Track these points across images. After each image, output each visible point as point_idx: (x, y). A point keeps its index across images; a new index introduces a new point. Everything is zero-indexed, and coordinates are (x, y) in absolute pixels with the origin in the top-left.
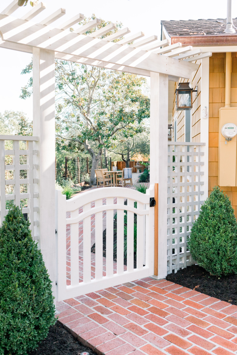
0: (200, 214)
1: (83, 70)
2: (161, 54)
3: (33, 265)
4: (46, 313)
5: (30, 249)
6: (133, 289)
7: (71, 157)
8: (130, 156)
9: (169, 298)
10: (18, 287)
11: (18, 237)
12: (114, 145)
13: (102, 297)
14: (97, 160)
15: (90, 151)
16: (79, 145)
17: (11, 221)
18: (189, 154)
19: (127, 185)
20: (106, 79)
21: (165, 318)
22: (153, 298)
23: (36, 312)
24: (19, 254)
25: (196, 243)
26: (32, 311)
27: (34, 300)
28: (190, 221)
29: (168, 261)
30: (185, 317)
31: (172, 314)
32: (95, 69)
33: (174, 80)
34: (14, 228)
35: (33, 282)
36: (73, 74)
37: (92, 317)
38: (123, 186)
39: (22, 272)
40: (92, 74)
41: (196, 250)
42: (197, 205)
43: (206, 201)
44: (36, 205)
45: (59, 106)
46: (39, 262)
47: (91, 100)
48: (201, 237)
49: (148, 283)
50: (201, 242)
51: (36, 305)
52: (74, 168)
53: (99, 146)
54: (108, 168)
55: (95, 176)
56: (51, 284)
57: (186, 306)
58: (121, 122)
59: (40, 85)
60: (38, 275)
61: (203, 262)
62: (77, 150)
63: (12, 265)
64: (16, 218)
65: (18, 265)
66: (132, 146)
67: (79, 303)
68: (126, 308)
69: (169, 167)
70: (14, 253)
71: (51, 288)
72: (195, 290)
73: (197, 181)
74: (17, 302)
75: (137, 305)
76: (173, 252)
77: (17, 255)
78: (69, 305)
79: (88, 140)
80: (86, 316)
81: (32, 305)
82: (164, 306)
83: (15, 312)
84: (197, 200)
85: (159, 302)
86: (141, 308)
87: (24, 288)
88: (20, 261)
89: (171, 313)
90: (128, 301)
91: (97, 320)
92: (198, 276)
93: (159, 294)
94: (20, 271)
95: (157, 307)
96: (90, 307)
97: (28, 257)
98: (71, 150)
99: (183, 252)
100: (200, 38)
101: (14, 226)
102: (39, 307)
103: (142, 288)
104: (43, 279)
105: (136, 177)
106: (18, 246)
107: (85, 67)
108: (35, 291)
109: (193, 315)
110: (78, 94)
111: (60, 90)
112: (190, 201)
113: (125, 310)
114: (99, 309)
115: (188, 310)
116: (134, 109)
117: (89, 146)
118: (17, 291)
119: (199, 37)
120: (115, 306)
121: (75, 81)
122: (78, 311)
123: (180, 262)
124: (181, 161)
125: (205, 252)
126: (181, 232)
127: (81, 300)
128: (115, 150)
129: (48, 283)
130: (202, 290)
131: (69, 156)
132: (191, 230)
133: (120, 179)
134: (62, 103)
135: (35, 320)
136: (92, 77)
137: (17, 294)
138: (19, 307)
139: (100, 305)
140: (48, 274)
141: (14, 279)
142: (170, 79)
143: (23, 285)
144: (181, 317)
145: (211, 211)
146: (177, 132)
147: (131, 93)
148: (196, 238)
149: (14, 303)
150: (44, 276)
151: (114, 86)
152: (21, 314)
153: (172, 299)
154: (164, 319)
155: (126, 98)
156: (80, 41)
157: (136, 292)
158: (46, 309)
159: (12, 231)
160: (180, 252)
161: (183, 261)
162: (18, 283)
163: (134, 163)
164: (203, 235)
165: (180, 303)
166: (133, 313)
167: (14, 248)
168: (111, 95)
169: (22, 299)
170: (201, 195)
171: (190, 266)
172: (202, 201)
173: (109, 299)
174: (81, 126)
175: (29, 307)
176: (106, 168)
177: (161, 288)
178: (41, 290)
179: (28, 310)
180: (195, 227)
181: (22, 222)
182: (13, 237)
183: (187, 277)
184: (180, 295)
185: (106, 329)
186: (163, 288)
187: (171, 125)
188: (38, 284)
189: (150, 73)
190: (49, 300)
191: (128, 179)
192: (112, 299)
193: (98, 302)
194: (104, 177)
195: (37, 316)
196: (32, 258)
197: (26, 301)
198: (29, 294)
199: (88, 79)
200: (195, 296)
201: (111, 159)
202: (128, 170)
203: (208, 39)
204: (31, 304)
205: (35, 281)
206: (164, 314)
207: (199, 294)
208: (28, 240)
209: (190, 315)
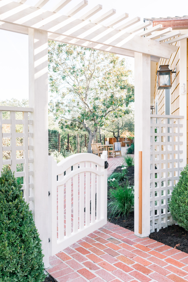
0: (179, 179)
1: (82, 65)
2: (144, 36)
3: (24, 225)
4: (35, 271)
5: (20, 210)
6: (120, 246)
7: (72, 134)
8: (119, 133)
9: (152, 256)
10: (8, 246)
11: (9, 199)
12: (107, 124)
13: (92, 253)
14: (93, 136)
15: (87, 129)
16: (79, 124)
17: (4, 183)
18: (169, 126)
19: (117, 156)
20: (100, 72)
21: (149, 276)
22: (137, 255)
23: (25, 270)
24: (10, 215)
25: (177, 205)
26: (21, 270)
27: (23, 259)
28: (171, 185)
29: (151, 221)
30: (167, 275)
31: (154, 272)
32: (91, 64)
33: (156, 60)
34: (6, 190)
35: (23, 241)
36: (74, 68)
37: (81, 273)
38: (114, 157)
39: (12, 231)
40: (88, 67)
41: (176, 212)
42: (177, 171)
43: (185, 167)
44: (31, 169)
45: (63, 93)
46: (28, 222)
47: (88, 89)
48: (181, 200)
49: (133, 241)
50: (181, 204)
51: (24, 263)
52: (75, 143)
53: (95, 125)
54: (102, 143)
55: (92, 149)
56: (40, 242)
57: (167, 264)
58: (112, 106)
59: (34, 62)
60: (27, 235)
61: (183, 222)
62: (77, 128)
63: (2, 225)
64: (7, 181)
65: (9, 224)
66: (121, 126)
67: (71, 258)
68: (112, 265)
69: (151, 136)
70: (5, 213)
71: (41, 247)
72: (176, 248)
73: (177, 149)
74: (6, 260)
75: (122, 261)
76: (156, 213)
77: (8, 216)
78: (61, 260)
79: (86, 120)
80: (76, 271)
81: (21, 264)
82: (147, 263)
83: (4, 270)
84: (177, 167)
85: (142, 260)
86: (126, 264)
87: (13, 246)
88: (10, 221)
89: (154, 270)
90: (115, 257)
91: (85, 276)
92: (178, 235)
93: (143, 251)
94: (10, 231)
95: (140, 264)
96: (80, 262)
97: (19, 217)
98: (72, 128)
99: (164, 213)
100: (179, 22)
101: (6, 188)
102: (28, 265)
103: (127, 245)
104: (32, 238)
105: (124, 150)
107: (83, 62)
108: (24, 250)
109: (174, 274)
110: (78, 84)
111: (64, 80)
112: (171, 167)
113: (111, 266)
114: (88, 264)
115: (170, 268)
116: (122, 95)
117: (87, 125)
118: (6, 250)
119: (178, 20)
120: (102, 261)
121: (75, 74)
122: (69, 266)
123: (162, 222)
125: (185, 214)
126: (162, 195)
127: (73, 256)
128: (108, 129)
129: (37, 242)
130: (182, 248)
131: (71, 134)
132: (172, 193)
133: (111, 151)
134: (65, 91)
135: (23, 278)
136: (89, 70)
137: (6, 253)
138: (8, 265)
139: (89, 260)
140: (38, 233)
141: (4, 239)
142: (152, 60)
143: (13, 244)
144: (163, 275)
146: (158, 111)
147: (120, 82)
148: (176, 200)
149: (3, 261)
150: (33, 235)
151: (107, 77)
152: (10, 272)
153: (155, 257)
154: (147, 276)
155: (116, 86)
156: (70, 23)
157: (122, 249)
158: (35, 267)
159: (4, 192)
160: (162, 213)
161: (164, 221)
162: (7, 242)
163: (123, 139)
164: (183, 198)
165: (162, 261)
166: (118, 270)
167: (5, 209)
168: (104, 84)
169: (11, 257)
170: (181, 162)
171: (170, 226)
172: (181, 168)
173: (97, 255)
174: (80, 109)
175: (18, 266)
176: (101, 142)
177: (145, 246)
178: (30, 249)
179: (17, 268)
180: (175, 190)
181: (14, 184)
182: (4, 198)
183: (168, 236)
184: (162, 252)
186: (146, 245)
187: (153, 106)
188: (27, 243)
189: (134, 53)
190: (39, 258)
191: (117, 151)
192: (100, 255)
193: (87, 258)
194: (98, 150)
195: (26, 274)
196: (23, 218)
197: (15, 260)
198: (18, 253)
199: (86, 72)
200: (176, 254)
201: (104, 136)
202: (118, 144)
203: (186, 22)
204: (20, 262)
205: (24, 240)
206: (147, 271)
207: (180, 253)
208: (19, 202)
209: (172, 273)
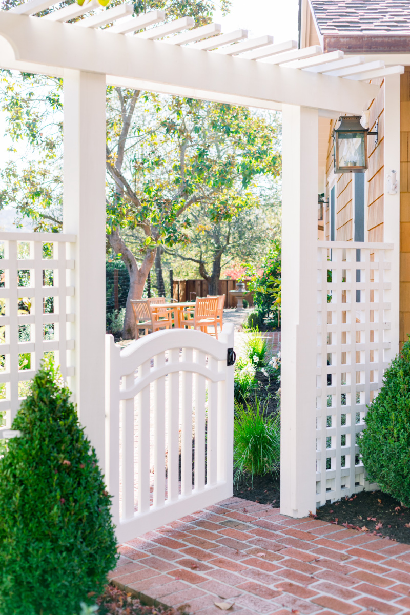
6: (250, 534)
8: (220, 265)
9: (320, 546)
13: (190, 545)
14: (141, 276)
15: (123, 255)
18: (359, 266)
22: (289, 547)
28: (362, 402)
29: (317, 482)
30: (349, 573)
31: (325, 569)
37: (176, 575)
42: (376, 370)
49: (278, 524)
57: (352, 557)
67: (147, 556)
68: (238, 562)
73: (376, 320)
78: (128, 558)
80: (164, 573)
84: (376, 360)
85: (301, 553)
86: (267, 561)
90: (242, 552)
91: (186, 579)
93: (300, 540)
95: (296, 559)
96: (170, 560)
99: (348, 465)
103: (267, 531)
106: (58, 430)
109: (364, 570)
112: (363, 362)
113: (236, 564)
114: (186, 563)
115: (357, 563)
120: (216, 558)
122: (148, 567)
124: (344, 280)
126: (344, 424)
127: (150, 551)
132: (365, 420)
139: (188, 557)
142: (321, 115)
144: (342, 573)
145: (404, 379)
153: (326, 547)
157: (254, 538)
160: (342, 466)
161: (348, 485)
165: (341, 553)
166: (252, 569)
172: (386, 361)
173: (204, 548)
177: (305, 531)
184: (341, 540)
185: (205, 591)
186: (308, 530)
187: (324, 196)
189: (282, 105)
192: (210, 549)
193: (183, 554)
200: (369, 542)
206: (311, 569)
207: (377, 540)
209: (360, 569)
